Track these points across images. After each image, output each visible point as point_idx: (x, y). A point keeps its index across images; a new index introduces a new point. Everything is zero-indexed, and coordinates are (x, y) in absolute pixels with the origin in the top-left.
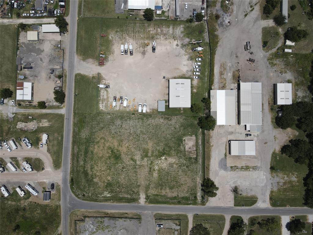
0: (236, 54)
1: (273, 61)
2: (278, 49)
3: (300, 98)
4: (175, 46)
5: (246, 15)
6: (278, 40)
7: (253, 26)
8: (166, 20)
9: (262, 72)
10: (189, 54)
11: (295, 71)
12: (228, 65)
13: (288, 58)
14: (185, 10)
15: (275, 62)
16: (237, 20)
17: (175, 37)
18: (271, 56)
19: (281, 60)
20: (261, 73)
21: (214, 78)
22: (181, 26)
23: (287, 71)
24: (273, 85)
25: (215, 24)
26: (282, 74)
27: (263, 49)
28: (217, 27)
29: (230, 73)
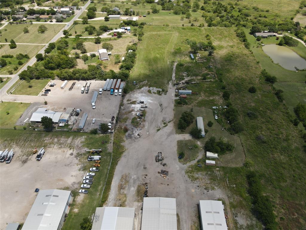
0: (144, 165)
1: (194, 174)
2: (198, 161)
3: (244, 227)
4: (68, 155)
5: (158, 130)
6: (198, 153)
7: (166, 139)
8: (68, 131)
9: (179, 187)
10: (83, 163)
11: (227, 188)
12: (133, 177)
13: (213, 172)
14: (92, 124)
15: (196, 176)
16: (148, 133)
17: (72, 146)
18: (190, 169)
19: (204, 173)
20: (177, 188)
21: (110, 193)
22: (83, 137)
23: (215, 187)
24: (197, 206)
25: (122, 136)
26: (208, 191)
27: (179, 161)
28: (125, 139)
29: (134, 187)
